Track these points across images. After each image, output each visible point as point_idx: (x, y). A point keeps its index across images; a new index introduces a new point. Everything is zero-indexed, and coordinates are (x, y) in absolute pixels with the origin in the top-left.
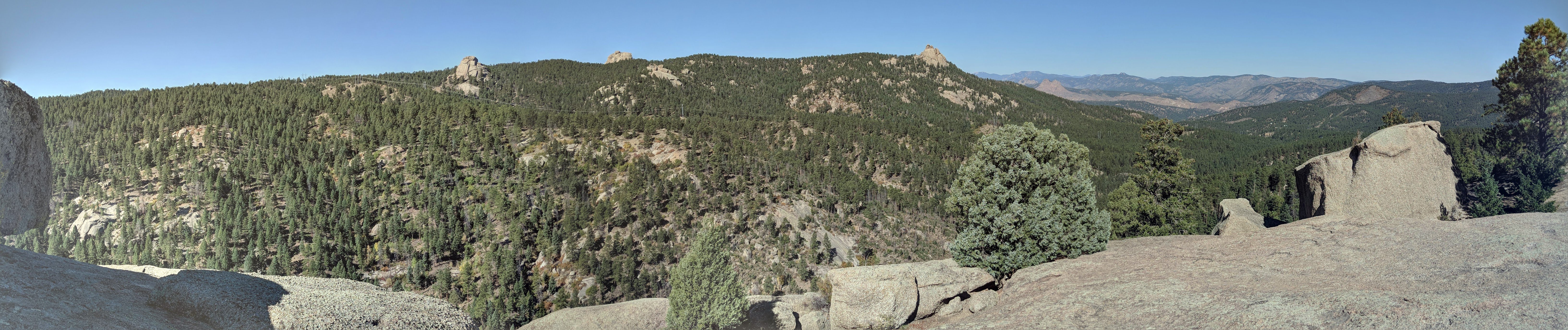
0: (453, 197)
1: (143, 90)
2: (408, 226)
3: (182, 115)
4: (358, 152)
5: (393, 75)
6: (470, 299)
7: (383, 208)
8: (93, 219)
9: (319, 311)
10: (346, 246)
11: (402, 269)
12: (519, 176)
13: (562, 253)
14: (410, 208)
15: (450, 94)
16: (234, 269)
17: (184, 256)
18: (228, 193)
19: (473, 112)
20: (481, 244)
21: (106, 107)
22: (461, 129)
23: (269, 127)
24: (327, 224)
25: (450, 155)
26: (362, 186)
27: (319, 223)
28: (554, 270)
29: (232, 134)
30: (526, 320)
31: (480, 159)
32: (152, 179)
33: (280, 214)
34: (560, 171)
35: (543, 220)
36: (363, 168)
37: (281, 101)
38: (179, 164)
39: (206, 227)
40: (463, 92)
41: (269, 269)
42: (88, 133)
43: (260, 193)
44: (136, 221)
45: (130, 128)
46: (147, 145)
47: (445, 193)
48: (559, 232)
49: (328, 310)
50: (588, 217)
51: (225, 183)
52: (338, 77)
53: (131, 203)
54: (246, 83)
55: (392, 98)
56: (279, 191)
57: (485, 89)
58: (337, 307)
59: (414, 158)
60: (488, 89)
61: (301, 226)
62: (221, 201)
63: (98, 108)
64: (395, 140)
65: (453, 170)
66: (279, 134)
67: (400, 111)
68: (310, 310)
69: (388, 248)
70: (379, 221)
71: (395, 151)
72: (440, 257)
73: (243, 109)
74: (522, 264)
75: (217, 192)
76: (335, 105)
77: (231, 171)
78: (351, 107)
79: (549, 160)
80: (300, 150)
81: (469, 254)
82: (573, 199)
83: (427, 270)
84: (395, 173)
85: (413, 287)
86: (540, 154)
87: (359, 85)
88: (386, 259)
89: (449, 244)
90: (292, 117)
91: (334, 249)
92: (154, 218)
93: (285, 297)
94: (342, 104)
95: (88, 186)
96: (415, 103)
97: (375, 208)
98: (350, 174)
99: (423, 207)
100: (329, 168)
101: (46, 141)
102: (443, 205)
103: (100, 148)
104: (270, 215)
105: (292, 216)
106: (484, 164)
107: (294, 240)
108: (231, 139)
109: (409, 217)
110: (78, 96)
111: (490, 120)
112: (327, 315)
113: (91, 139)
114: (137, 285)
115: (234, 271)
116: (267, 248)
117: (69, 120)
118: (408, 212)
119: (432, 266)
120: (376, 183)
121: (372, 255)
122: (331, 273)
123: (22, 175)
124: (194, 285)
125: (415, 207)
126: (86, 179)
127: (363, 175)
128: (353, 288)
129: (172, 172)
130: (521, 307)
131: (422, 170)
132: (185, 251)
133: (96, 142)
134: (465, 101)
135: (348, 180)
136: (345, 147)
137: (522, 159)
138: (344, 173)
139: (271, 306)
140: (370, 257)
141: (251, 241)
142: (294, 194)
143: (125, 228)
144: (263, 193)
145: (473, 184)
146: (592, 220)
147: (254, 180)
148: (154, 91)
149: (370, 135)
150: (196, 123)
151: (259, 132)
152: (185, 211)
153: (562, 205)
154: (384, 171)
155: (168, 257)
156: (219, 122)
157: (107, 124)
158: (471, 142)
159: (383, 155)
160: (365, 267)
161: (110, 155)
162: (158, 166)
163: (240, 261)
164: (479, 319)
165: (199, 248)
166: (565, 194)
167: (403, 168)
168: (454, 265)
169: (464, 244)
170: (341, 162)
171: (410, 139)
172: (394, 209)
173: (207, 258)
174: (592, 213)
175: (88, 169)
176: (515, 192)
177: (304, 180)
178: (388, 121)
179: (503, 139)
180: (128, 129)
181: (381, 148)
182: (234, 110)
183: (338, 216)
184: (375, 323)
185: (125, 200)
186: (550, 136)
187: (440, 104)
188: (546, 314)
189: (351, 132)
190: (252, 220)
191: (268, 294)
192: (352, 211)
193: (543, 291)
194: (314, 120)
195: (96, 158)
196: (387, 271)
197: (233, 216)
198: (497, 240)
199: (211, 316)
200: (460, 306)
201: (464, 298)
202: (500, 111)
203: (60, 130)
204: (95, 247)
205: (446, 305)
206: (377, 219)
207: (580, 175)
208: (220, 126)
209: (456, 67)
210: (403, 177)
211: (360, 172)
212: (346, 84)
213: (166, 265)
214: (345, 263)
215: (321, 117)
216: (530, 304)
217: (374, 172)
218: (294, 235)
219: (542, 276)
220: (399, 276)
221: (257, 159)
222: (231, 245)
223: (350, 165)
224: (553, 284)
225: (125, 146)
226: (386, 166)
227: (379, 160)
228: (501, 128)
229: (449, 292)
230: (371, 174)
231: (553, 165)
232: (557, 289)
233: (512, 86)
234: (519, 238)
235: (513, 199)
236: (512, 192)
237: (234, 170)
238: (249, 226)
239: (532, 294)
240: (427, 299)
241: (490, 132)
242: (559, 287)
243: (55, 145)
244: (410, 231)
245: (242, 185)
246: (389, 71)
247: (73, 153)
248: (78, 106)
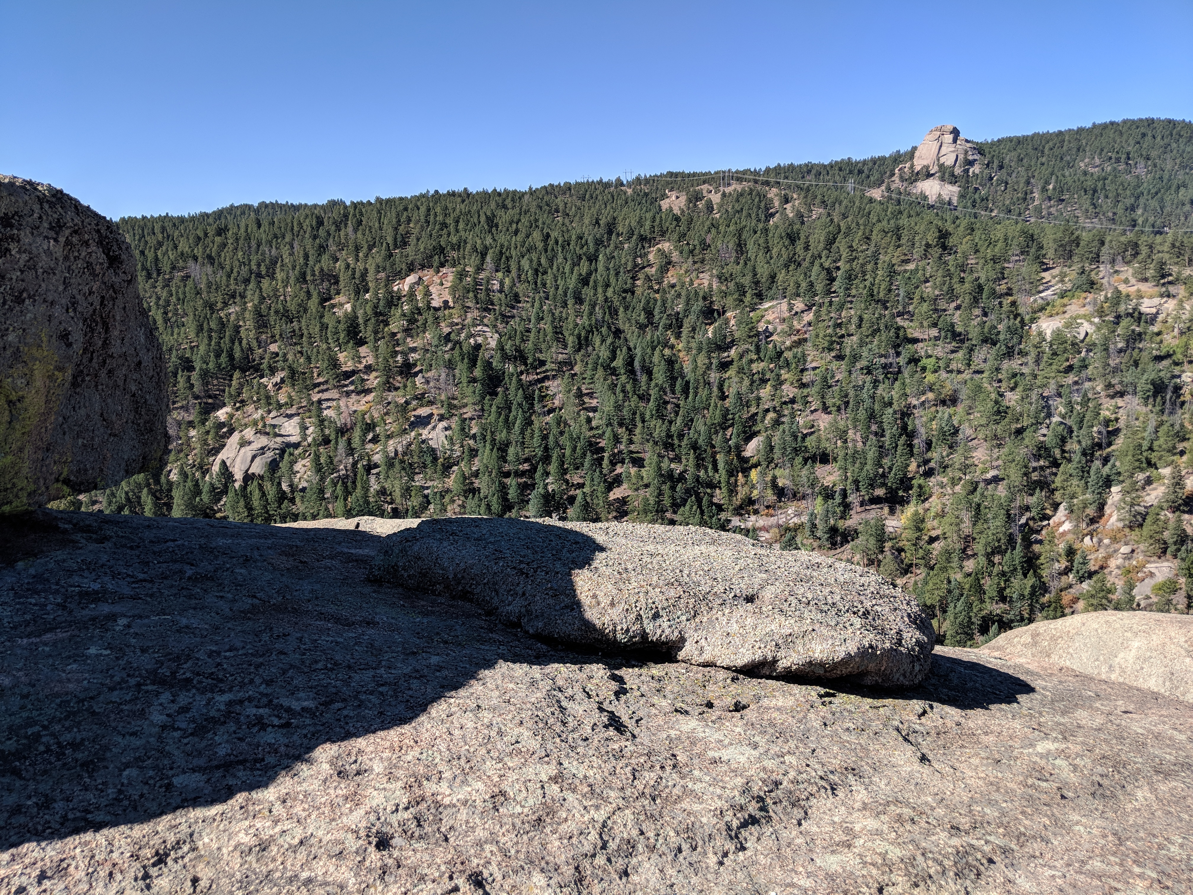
0: (895, 394)
1: (333, 204)
2: (810, 442)
3: (409, 250)
4: (724, 312)
5: (791, 168)
6: (918, 572)
7: (767, 411)
8: (256, 446)
9: (655, 578)
10: (702, 473)
11: (798, 515)
12: (1030, 359)
13: (1108, 510)
14: (816, 410)
15: (899, 202)
16: (513, 514)
17: (426, 497)
18: (497, 386)
19: (943, 235)
20: (945, 480)
21: (264, 236)
22: (917, 270)
23: (567, 269)
24: (669, 436)
25: (893, 316)
26: (732, 372)
27: (655, 435)
28: (1087, 539)
29: (502, 284)
30: (1022, 619)
31: (952, 325)
32: (361, 367)
33: (589, 420)
34: (1120, 351)
35: (1072, 446)
36: (733, 341)
37: (587, 221)
38: (409, 340)
39: (462, 446)
40: (925, 198)
41: (571, 512)
42: (232, 287)
43: (554, 386)
44: (337, 443)
45: (313, 275)
46: (348, 307)
47: (881, 387)
48: (1106, 470)
49: (670, 576)
50: (1174, 448)
51: (492, 369)
52: (689, 175)
53: (325, 412)
54: (523, 188)
55: (788, 211)
56: (587, 381)
57: (971, 189)
58: (686, 572)
59: (826, 323)
60: (976, 189)
61: (624, 440)
62: (486, 401)
63: (248, 238)
64: (791, 289)
65: (899, 346)
66: (585, 281)
67: (802, 236)
68: (641, 577)
69: (775, 478)
70: (759, 432)
71: (791, 309)
72: (867, 498)
73: (520, 237)
74: (1023, 521)
75: (478, 385)
76: (683, 228)
77: (502, 349)
78: (713, 231)
79: (1099, 329)
80: (622, 309)
81: (920, 496)
82: (1143, 409)
83: (841, 518)
84: (790, 349)
85: (816, 544)
86: (1078, 317)
87: (728, 190)
88: (771, 496)
89: (883, 475)
90: (608, 251)
91: (681, 478)
92: (370, 436)
93: (600, 556)
94: (697, 225)
95: (241, 386)
96: (832, 221)
97: (753, 410)
98: (710, 352)
99: (839, 409)
100: (673, 340)
101: (145, 306)
102: (876, 407)
103: (259, 314)
104: (571, 422)
105: (609, 424)
106: (960, 334)
107: (613, 464)
108: (501, 291)
109: (813, 426)
110: (205, 216)
111: (977, 251)
112: (670, 584)
113: (238, 299)
114: (346, 550)
115: (513, 516)
116: (568, 477)
117: (191, 263)
118: (811, 418)
119: (852, 512)
120: (756, 367)
121: (746, 489)
122: (676, 517)
123: (103, 374)
124: (445, 544)
125: (825, 409)
126: (237, 374)
127: (733, 352)
128: (714, 542)
129: (396, 353)
130: (1015, 596)
131: (840, 343)
132: (428, 488)
133: (250, 305)
134: (929, 215)
135: (707, 361)
136: (701, 303)
137: (1039, 327)
138: (700, 350)
139: (577, 571)
140: (742, 492)
141: (540, 467)
142: (613, 387)
143: (317, 457)
144: (558, 386)
145: (936, 371)
146: (1182, 453)
147: (543, 363)
148: (355, 205)
149: (747, 281)
150: (435, 264)
151: (549, 279)
152: (423, 421)
153: (1117, 419)
154: (771, 346)
155: (398, 500)
156: (478, 262)
157: (268, 269)
158: (937, 292)
159: (770, 317)
160: (735, 509)
161: (279, 327)
162: (371, 344)
163: (523, 501)
164: (932, 607)
165: (452, 482)
166: (1127, 398)
167: (805, 340)
168: (892, 512)
169: (912, 479)
170: (694, 330)
171: (819, 287)
172: (786, 412)
173: (466, 498)
174: (1184, 439)
175: (237, 354)
176: (1019, 389)
177: (630, 362)
178: (779, 255)
179: (1002, 288)
180: (308, 278)
181: (767, 305)
182: (502, 238)
183: (689, 423)
184: (750, 599)
185: (313, 408)
186: (1104, 281)
187: (879, 221)
188: (1063, 615)
189: (712, 276)
190: (542, 431)
191: (571, 552)
192: (713, 415)
193: (1060, 574)
194: (646, 255)
195: (252, 334)
196: (772, 516)
197: (508, 425)
198: (977, 475)
199: (478, 590)
200: (899, 582)
201: (906, 570)
202: (998, 233)
203: (173, 283)
204: (264, 494)
205: (873, 578)
206: (755, 429)
207: (1166, 363)
208: (479, 269)
209: (915, 149)
210: (804, 356)
211: (727, 347)
212: (705, 187)
213: (396, 514)
214: (699, 501)
215: (659, 250)
216: (1033, 593)
217: (752, 348)
218: (614, 455)
219: (1062, 547)
220: (791, 525)
221: (546, 326)
222: (507, 475)
223: (710, 335)
224: (1084, 563)
225: (306, 310)
226: (775, 337)
227: (761, 327)
228: (998, 266)
229: (880, 557)
230: (747, 351)
231: (1107, 339)
232: (1091, 575)
233: (1028, 183)
234: (1020, 473)
235: (1013, 403)
236: (1012, 389)
237: (507, 347)
238: (536, 441)
239: (1040, 577)
240: (841, 565)
241: (976, 275)
242: (1096, 572)
243: (165, 313)
244: (814, 450)
245: (522, 373)
246: (785, 162)
247: (205, 325)
248: (206, 235)
